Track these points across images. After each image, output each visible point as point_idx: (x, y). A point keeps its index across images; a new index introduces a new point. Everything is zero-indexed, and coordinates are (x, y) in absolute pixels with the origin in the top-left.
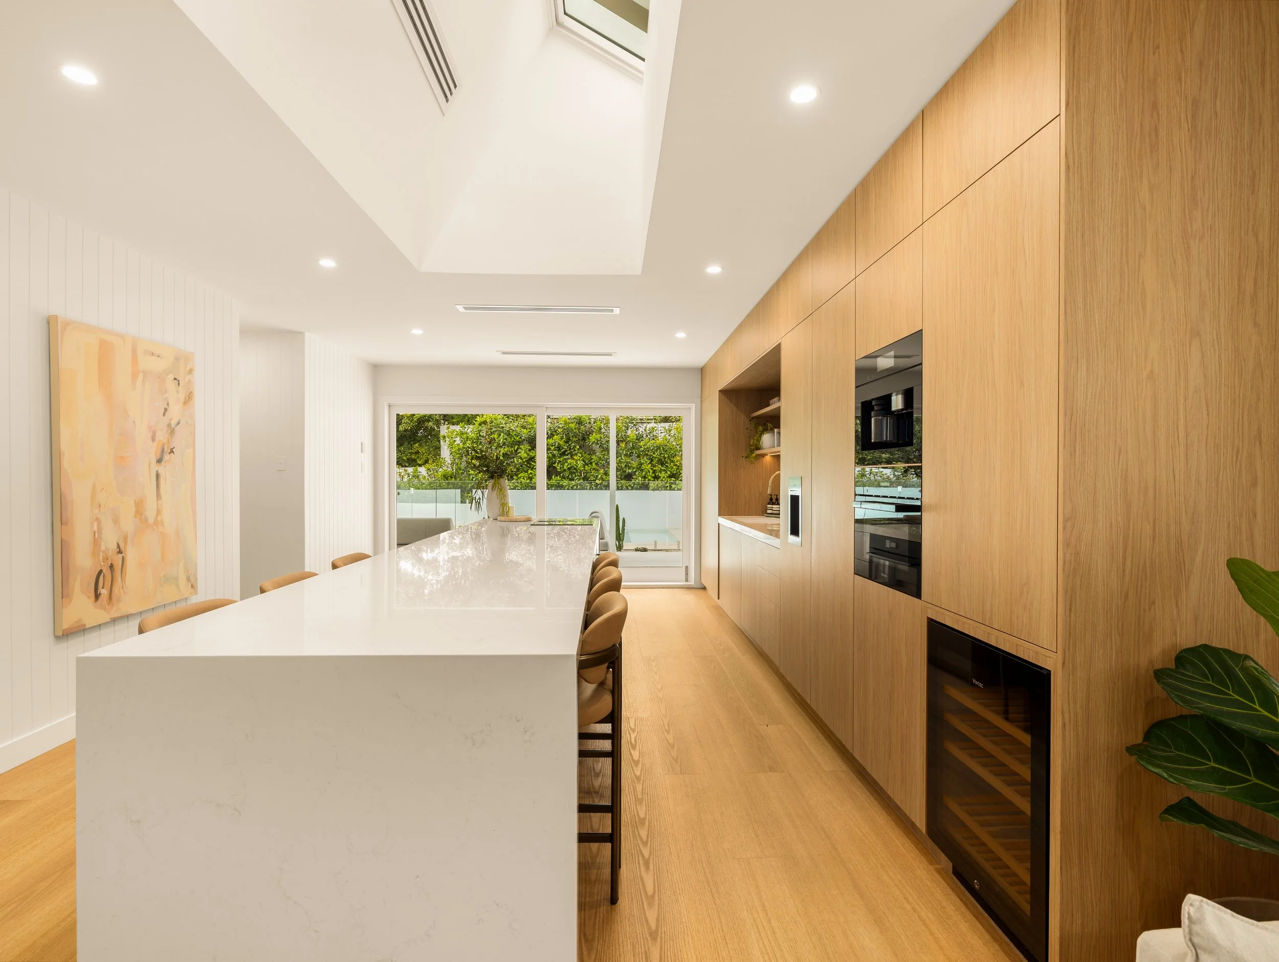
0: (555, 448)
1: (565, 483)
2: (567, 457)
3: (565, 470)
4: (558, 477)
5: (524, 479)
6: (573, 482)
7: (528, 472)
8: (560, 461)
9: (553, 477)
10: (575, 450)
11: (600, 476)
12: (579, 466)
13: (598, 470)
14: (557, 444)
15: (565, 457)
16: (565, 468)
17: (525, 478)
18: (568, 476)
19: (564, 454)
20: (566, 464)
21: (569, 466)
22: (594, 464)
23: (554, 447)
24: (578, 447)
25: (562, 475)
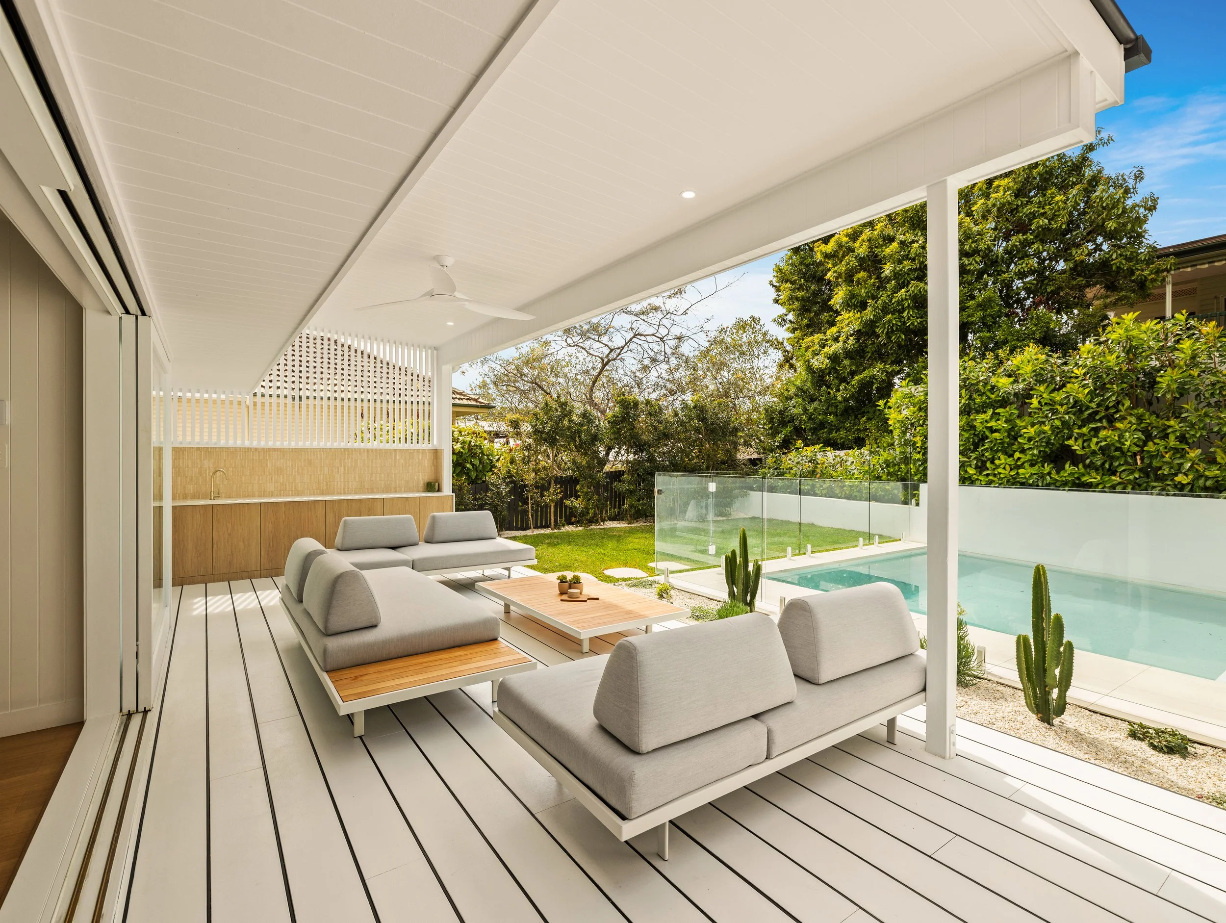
0: (1068, 408)
1: (1094, 478)
2: (1099, 425)
3: (1094, 453)
4: (1081, 466)
5: (1004, 468)
6: (1113, 478)
7: (1013, 457)
8: (1083, 435)
9: (1067, 466)
10: (1118, 411)
11: (1188, 465)
12: (1128, 443)
13: (1183, 454)
14: (1071, 401)
15: (1092, 426)
16: (1093, 447)
17: (1008, 467)
18: (1103, 464)
19: (1091, 418)
20: (1095, 440)
21: (1103, 443)
22: (1172, 437)
23: (1065, 407)
24: (1127, 403)
25: (1088, 461)
